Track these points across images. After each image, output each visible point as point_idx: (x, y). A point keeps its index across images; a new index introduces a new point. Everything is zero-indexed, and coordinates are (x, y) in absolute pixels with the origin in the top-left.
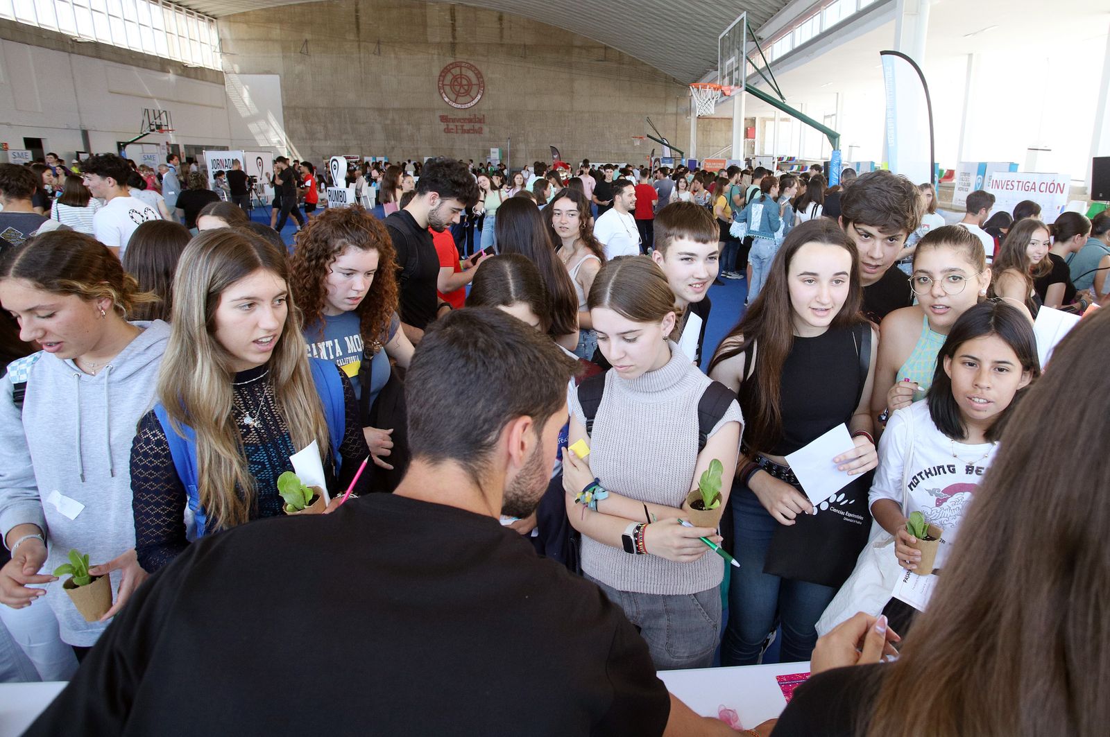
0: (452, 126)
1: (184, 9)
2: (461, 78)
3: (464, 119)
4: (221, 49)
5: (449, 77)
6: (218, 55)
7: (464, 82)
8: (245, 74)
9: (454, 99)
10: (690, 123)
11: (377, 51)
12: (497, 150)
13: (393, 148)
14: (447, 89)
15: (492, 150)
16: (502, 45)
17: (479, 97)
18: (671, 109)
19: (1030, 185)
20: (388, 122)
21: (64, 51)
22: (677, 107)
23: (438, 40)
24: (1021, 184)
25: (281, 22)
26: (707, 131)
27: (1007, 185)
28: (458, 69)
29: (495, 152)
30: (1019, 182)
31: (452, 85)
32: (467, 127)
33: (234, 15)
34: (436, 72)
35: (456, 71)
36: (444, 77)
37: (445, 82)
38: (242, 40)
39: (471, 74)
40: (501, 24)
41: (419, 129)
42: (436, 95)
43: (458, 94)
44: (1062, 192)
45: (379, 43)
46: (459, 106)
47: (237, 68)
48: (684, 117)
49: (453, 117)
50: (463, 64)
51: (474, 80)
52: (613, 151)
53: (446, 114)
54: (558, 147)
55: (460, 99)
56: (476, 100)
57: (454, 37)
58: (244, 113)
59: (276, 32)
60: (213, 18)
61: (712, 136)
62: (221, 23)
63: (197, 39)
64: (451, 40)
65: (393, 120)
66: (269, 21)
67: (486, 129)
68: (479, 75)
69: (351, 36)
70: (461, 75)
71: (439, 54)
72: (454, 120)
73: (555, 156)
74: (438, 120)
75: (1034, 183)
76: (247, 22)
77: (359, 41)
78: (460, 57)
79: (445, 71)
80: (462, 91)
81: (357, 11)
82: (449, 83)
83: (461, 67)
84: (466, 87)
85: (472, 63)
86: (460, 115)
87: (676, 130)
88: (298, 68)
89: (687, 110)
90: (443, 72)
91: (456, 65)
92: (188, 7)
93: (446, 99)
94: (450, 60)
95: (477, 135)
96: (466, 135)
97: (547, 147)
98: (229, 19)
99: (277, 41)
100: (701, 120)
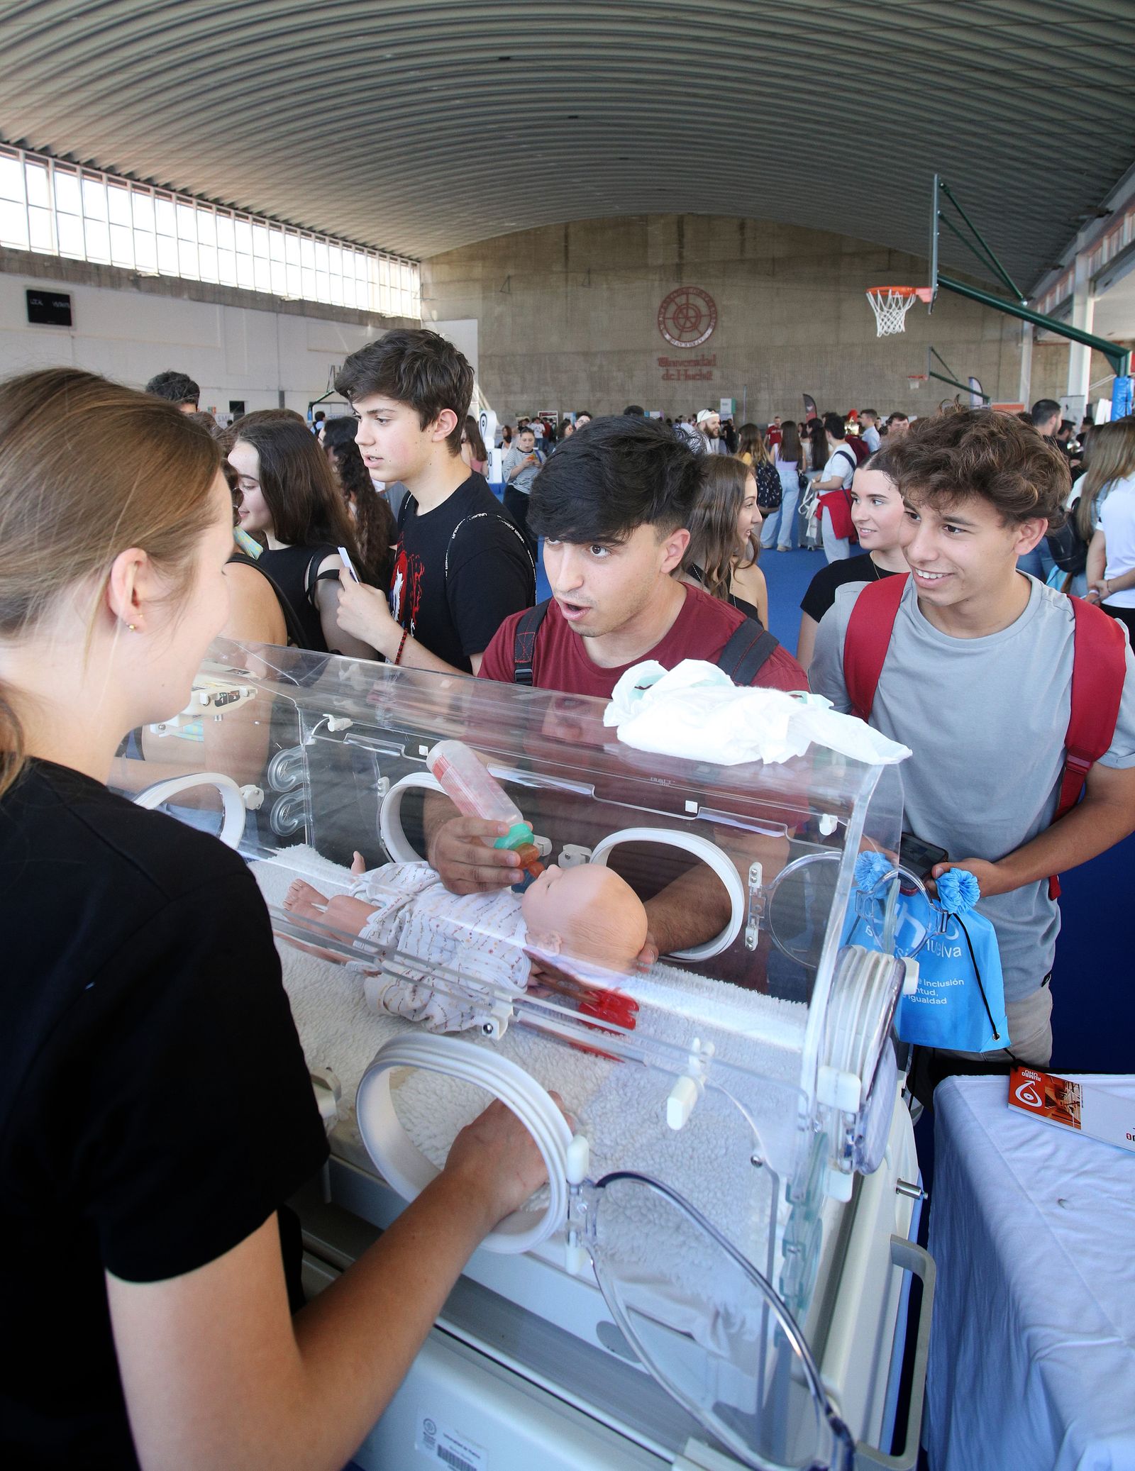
0: (673, 371)
1: (388, 256)
2: (687, 308)
3: (689, 362)
4: (422, 295)
5: (673, 308)
6: (419, 301)
7: (691, 313)
8: (442, 320)
9: (677, 337)
10: (1021, 353)
11: (587, 280)
12: (729, 401)
13: (599, 401)
14: (670, 323)
15: (723, 401)
16: (742, 261)
17: (710, 331)
18: (992, 332)
20: (595, 369)
21: (273, 311)
22: (1002, 329)
23: (660, 262)
25: (484, 258)
26: (1051, 364)
28: (684, 297)
29: (726, 404)
31: (675, 318)
32: (692, 371)
33: (437, 256)
34: (657, 303)
35: (682, 300)
36: (666, 309)
37: (667, 316)
38: (443, 283)
39: (700, 303)
40: (742, 234)
41: (631, 377)
42: (655, 332)
43: (682, 329)
45: (589, 272)
46: (683, 345)
47: (435, 315)
48: (1013, 344)
49: (674, 359)
50: (691, 290)
51: (704, 310)
52: (896, 399)
53: (665, 356)
54: (815, 394)
55: (686, 336)
56: (706, 335)
57: (681, 256)
59: (478, 270)
60: (414, 262)
62: (423, 266)
63: (398, 286)
64: (677, 260)
65: (601, 367)
66: (472, 258)
67: (717, 373)
68: (711, 303)
69: (557, 268)
70: (687, 304)
71: (661, 280)
72: (675, 364)
73: (810, 408)
74: (655, 364)
76: (449, 263)
77: (567, 272)
78: (687, 282)
79: (668, 301)
80: (688, 324)
81: (566, 237)
82: (671, 315)
83: (687, 294)
84: (693, 320)
85: (702, 287)
86: (685, 356)
87: (999, 365)
88: (498, 310)
89: (1017, 334)
90: (664, 302)
91: (680, 292)
92: (392, 253)
93: (667, 337)
94: (675, 286)
95: (706, 383)
96: (690, 383)
97: (798, 395)
98: (433, 261)
99: (477, 280)
100: (1041, 348)
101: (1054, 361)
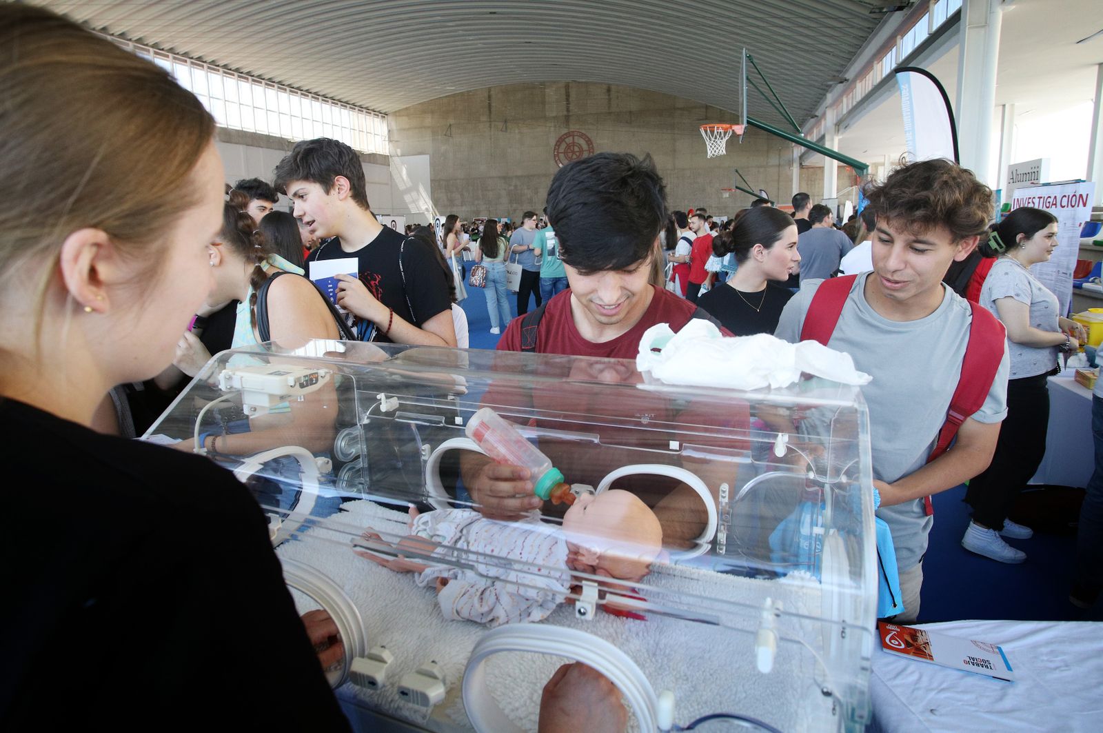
1: (365, 110)
2: (574, 146)
4: (389, 138)
5: (563, 146)
6: (387, 142)
7: (576, 149)
8: (404, 156)
11: (504, 127)
13: (515, 210)
14: (562, 156)
16: (610, 113)
18: (774, 160)
19: (1051, 200)
20: (512, 188)
22: (780, 158)
23: (554, 114)
24: (1042, 200)
25: (432, 112)
26: (811, 181)
28: (571, 138)
30: (1040, 198)
31: (565, 153)
33: (399, 111)
34: (553, 142)
35: (569, 140)
36: (559, 146)
37: (560, 151)
38: (404, 130)
39: (582, 142)
40: (609, 95)
41: (537, 193)
42: (552, 162)
43: (570, 160)
44: (1084, 205)
45: (506, 122)
47: (399, 152)
48: (787, 168)
50: (575, 134)
51: (585, 147)
57: (568, 110)
58: (402, 187)
59: (428, 120)
60: (384, 115)
61: (817, 186)
62: (390, 118)
63: (372, 132)
64: (565, 113)
65: (516, 186)
66: (424, 112)
68: (589, 142)
69: (484, 118)
70: (574, 143)
71: (555, 126)
75: (1055, 197)
76: (408, 115)
77: (490, 121)
78: (574, 127)
79: (560, 141)
80: (574, 157)
81: (489, 97)
82: (563, 151)
83: (573, 136)
84: (578, 154)
85: (583, 132)
87: (779, 181)
88: (443, 148)
89: (789, 161)
90: (558, 142)
91: (568, 135)
92: (367, 108)
93: (561, 165)
94: (565, 131)
98: (397, 114)
99: (429, 127)
100: (805, 170)
101: (813, 179)
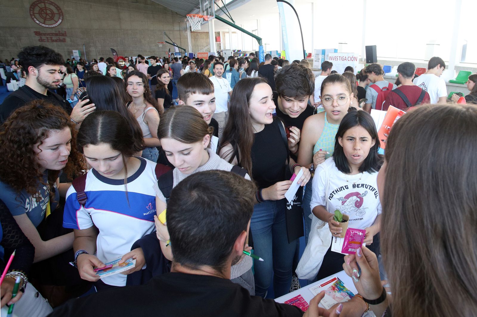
0: (44, 37)
2: (46, 10)
3: (52, 34)
7: (48, 12)
9: (43, 22)
10: (187, 36)
12: (77, 51)
14: (37, 15)
15: (74, 51)
17: (60, 21)
18: (177, 28)
19: (344, 58)
22: (179, 26)
24: (340, 58)
26: (196, 39)
27: (335, 58)
29: (76, 53)
30: (340, 57)
31: (40, 13)
32: (54, 38)
34: (27, 5)
35: (42, 5)
36: (33, 9)
37: (35, 12)
39: (52, 7)
41: (20, 39)
42: (30, 19)
43: (45, 19)
44: (356, 60)
46: (47, 26)
48: (184, 32)
49: (44, 32)
51: (55, 11)
52: (147, 50)
53: (38, 31)
54: (115, 48)
55: (47, 22)
56: (59, 23)
61: (199, 41)
67: (68, 39)
68: (58, 8)
70: (45, 7)
72: (45, 34)
73: (115, 54)
74: (33, 34)
75: (346, 57)
79: (34, 5)
80: (48, 17)
82: (37, 12)
83: (44, 3)
84: (50, 15)
86: (49, 31)
87: (181, 38)
89: (185, 28)
90: (32, 5)
91: (40, 2)
93: (37, 22)
95: (63, 43)
96: (55, 43)
97: (108, 49)
100: (193, 33)
101: (197, 38)
